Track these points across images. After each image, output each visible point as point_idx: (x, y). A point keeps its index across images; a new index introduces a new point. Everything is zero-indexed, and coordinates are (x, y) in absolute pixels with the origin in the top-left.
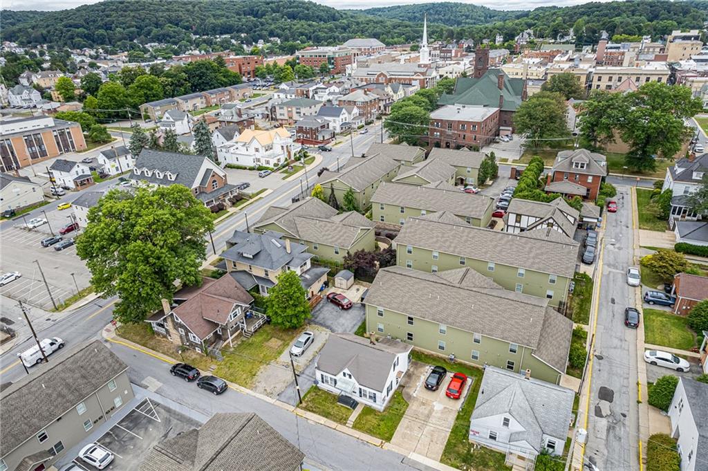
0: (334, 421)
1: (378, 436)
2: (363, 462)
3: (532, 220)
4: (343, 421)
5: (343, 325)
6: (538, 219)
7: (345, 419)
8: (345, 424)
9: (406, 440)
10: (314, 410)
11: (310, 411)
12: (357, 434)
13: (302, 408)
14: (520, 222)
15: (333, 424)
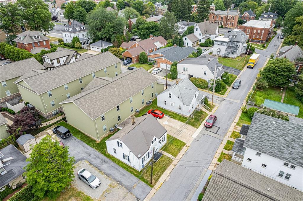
0: (169, 166)
1: (182, 147)
2: (199, 155)
3: (65, 58)
4: (170, 161)
5: (79, 153)
6: (67, 57)
7: (170, 160)
8: (172, 161)
9: (185, 137)
10: (159, 175)
11: (158, 179)
12: (179, 156)
13: (155, 184)
14: (60, 63)
15: (171, 167)
